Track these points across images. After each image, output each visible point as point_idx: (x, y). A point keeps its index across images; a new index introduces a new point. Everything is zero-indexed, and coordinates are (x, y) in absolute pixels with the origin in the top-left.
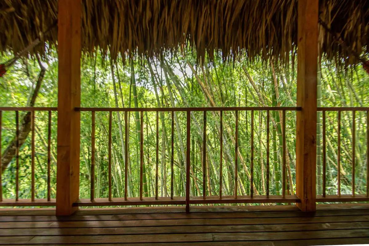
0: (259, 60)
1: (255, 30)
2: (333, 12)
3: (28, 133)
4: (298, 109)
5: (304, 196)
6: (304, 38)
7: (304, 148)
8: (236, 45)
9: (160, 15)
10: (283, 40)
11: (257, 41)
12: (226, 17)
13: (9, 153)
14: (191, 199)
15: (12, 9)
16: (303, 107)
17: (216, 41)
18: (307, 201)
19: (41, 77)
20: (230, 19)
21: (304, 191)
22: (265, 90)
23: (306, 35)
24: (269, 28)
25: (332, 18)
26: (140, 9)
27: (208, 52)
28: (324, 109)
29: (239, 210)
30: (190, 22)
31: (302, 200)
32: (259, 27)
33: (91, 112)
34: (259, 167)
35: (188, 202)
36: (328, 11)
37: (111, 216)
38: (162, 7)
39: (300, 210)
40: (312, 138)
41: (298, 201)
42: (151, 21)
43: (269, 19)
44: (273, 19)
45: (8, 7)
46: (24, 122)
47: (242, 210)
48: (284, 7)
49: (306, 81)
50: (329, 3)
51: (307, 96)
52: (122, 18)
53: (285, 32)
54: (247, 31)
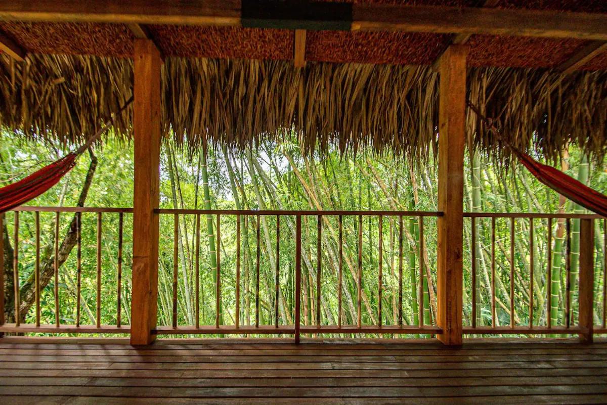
0: (388, 152)
1: (383, 112)
2: (489, 89)
3: (73, 247)
4: (439, 214)
5: (447, 324)
6: (447, 124)
7: (447, 264)
8: (358, 131)
9: (258, 90)
10: (422, 125)
11: (387, 124)
12: (346, 91)
13: (46, 273)
14: (301, 328)
15: (62, 80)
16: (445, 212)
17: (332, 125)
18: (451, 331)
19: (92, 171)
20: (351, 96)
21: (447, 319)
22: (399, 195)
23: (449, 121)
24: (402, 110)
25: (487, 98)
26: (232, 82)
27: (320, 139)
28: (474, 216)
29: (364, 342)
30: (297, 100)
31: (445, 329)
32: (388, 108)
33: (174, 215)
34: (391, 312)
35: (297, 331)
36: (481, 87)
37: (201, 346)
38: (261, 80)
39: (442, 343)
40: (456, 251)
41: (440, 332)
42: (245, 98)
43: (403, 96)
44: (408, 97)
45: (56, 77)
46: (70, 231)
47: (367, 342)
48: (424, 81)
49: (449, 178)
50: (483, 77)
51: (450, 197)
52: (207, 94)
53: (424, 114)
54: (372, 114)
